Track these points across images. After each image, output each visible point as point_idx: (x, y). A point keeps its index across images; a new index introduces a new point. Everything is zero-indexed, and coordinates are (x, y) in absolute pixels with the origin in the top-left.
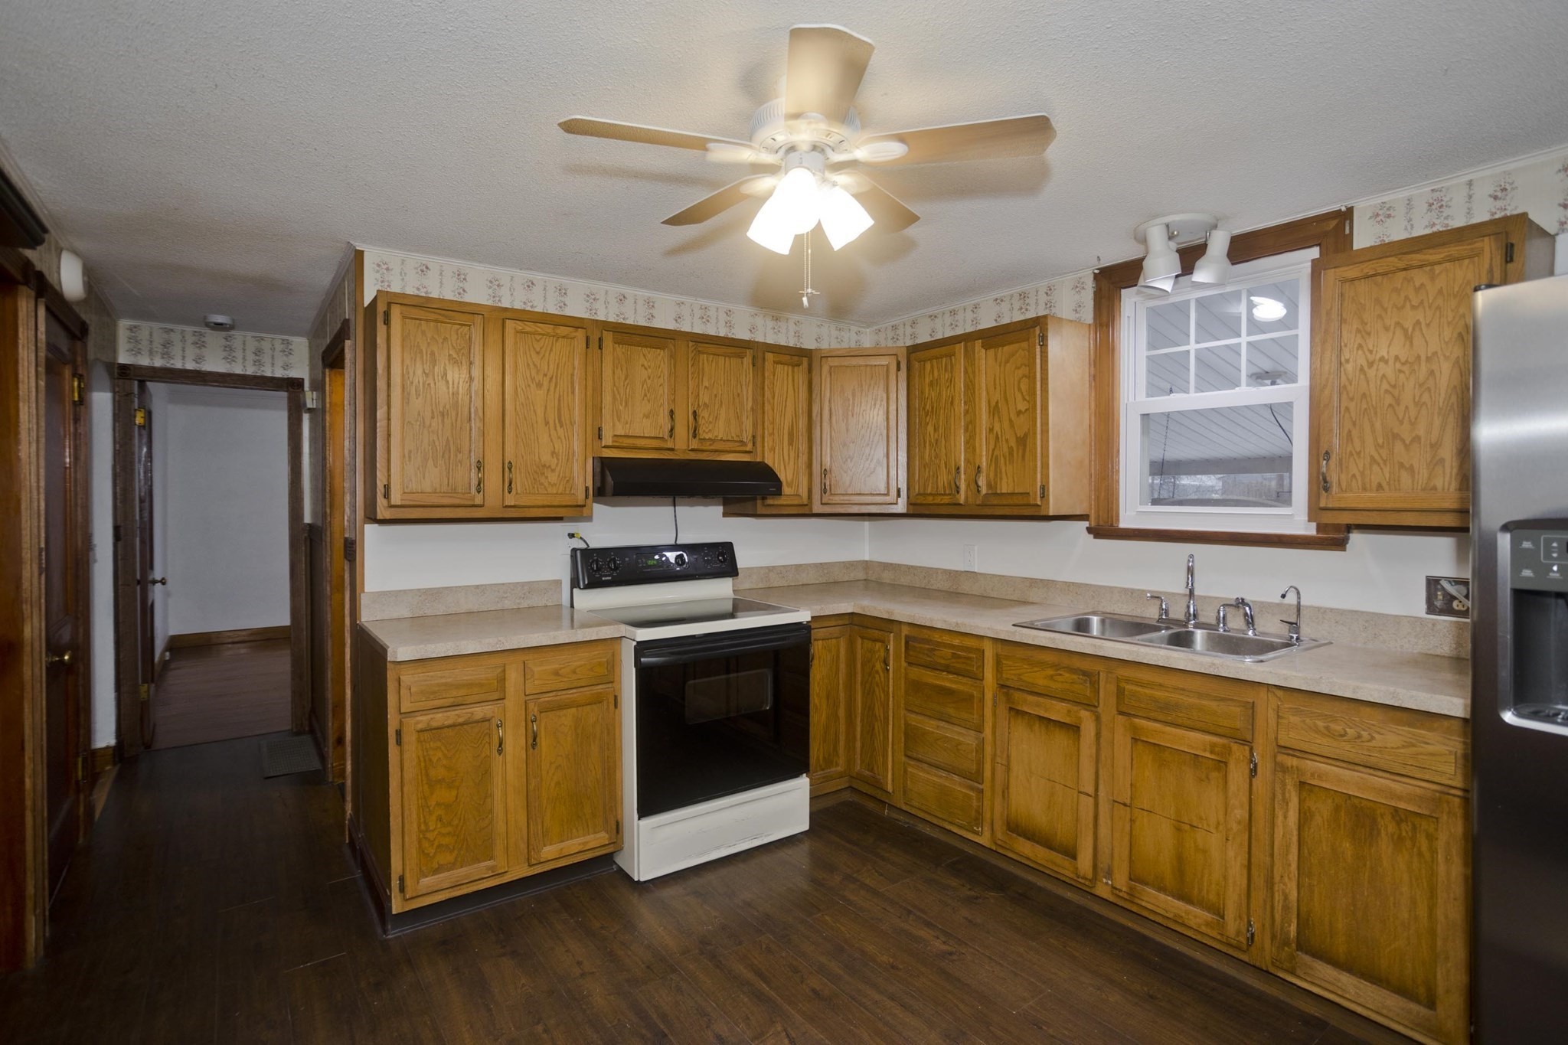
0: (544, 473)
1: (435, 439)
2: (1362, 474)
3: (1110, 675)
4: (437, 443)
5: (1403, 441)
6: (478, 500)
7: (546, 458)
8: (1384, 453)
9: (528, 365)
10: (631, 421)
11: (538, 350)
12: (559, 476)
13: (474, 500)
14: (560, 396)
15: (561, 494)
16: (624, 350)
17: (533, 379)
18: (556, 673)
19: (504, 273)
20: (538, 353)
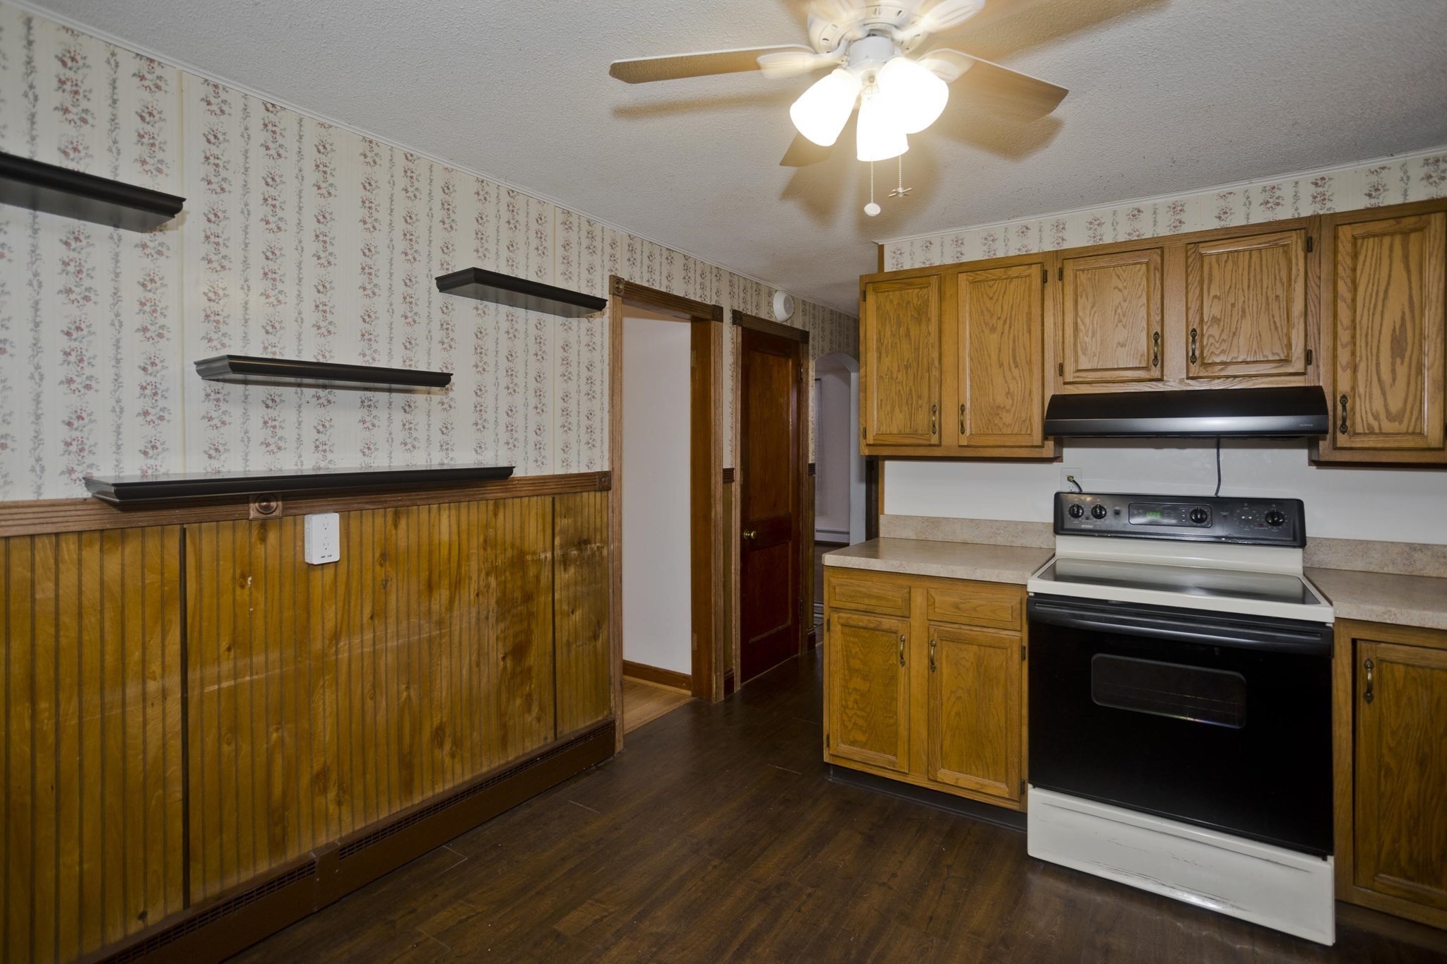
0: (998, 414)
1: (901, 389)
4: (902, 393)
6: (935, 440)
7: (1000, 399)
9: (982, 312)
10: (1100, 353)
11: (991, 295)
12: (1014, 415)
13: (930, 440)
14: (1014, 337)
15: (1017, 434)
16: (1089, 276)
17: (987, 324)
18: (957, 607)
19: (997, 227)
20: (991, 299)
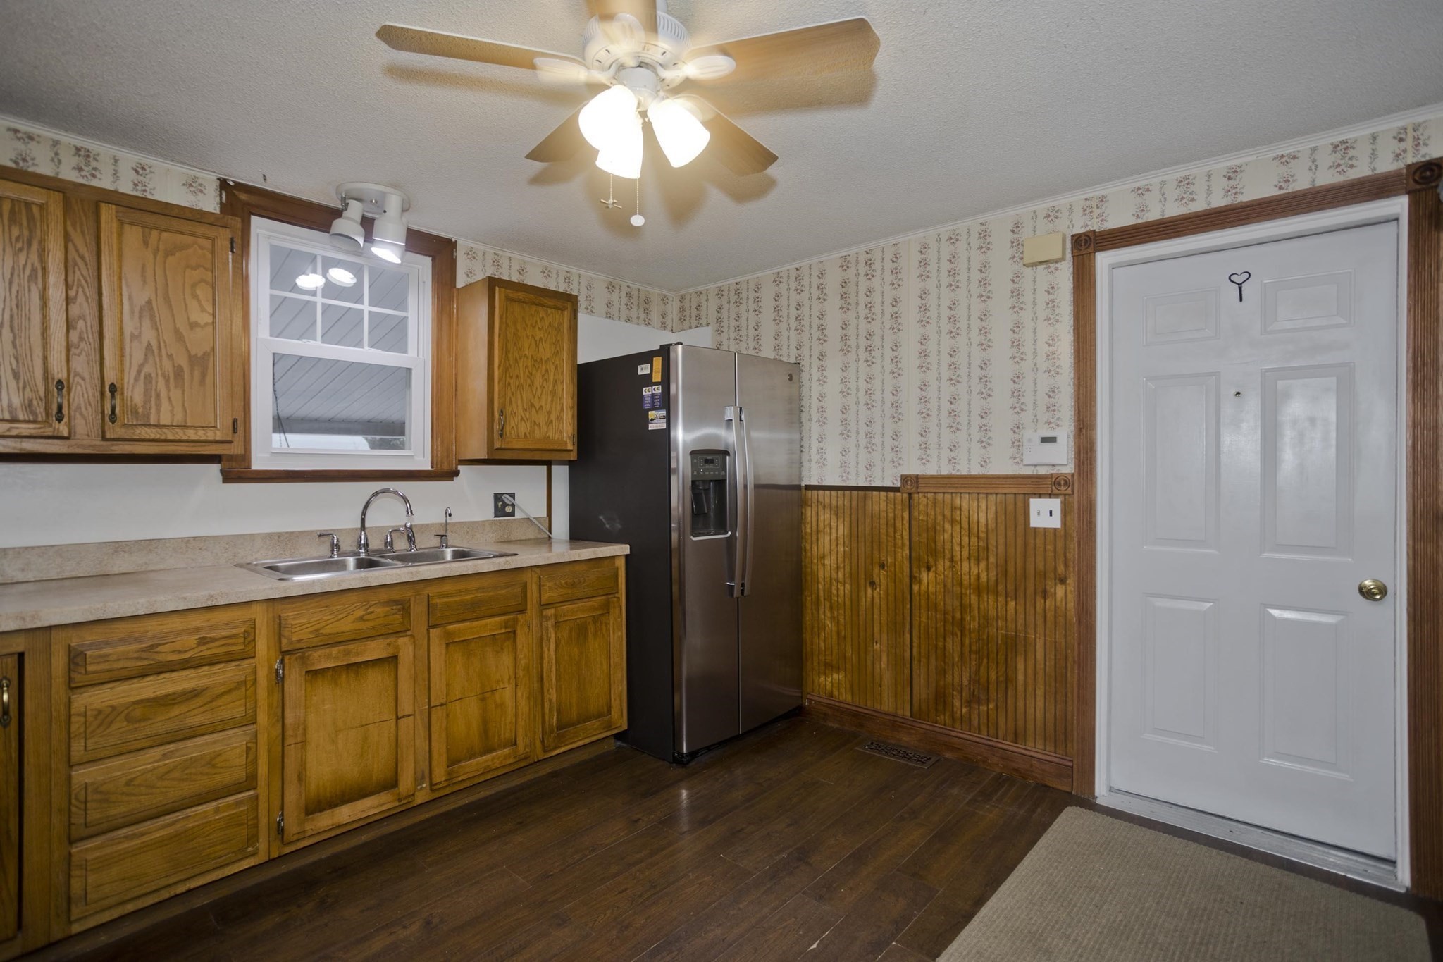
2: (517, 426)
3: (418, 597)
5: (536, 408)
8: (527, 414)
